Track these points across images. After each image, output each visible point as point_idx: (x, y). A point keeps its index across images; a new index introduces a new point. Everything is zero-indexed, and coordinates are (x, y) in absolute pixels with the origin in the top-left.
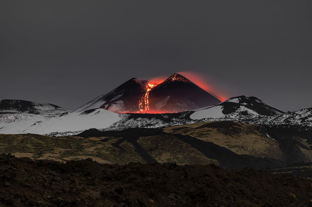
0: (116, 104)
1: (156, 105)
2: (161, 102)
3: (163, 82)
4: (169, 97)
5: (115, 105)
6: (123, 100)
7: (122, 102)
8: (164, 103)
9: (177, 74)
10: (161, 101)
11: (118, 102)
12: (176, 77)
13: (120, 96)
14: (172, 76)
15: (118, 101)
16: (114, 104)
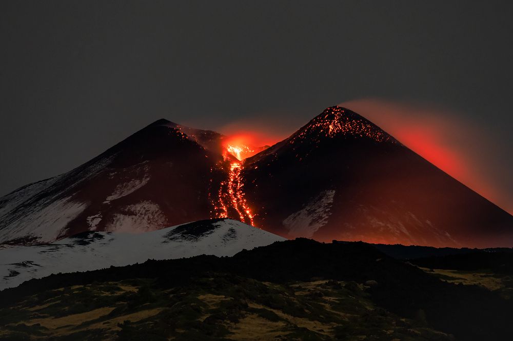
0: (131, 213)
1: (285, 222)
2: (304, 211)
3: (291, 138)
4: (332, 194)
5: (128, 220)
6: (154, 201)
7: (154, 207)
8: (321, 218)
9: (342, 108)
10: (302, 208)
11: (138, 207)
12: (342, 120)
13: (138, 184)
14: (323, 115)
15: (138, 202)
16: (125, 213)
